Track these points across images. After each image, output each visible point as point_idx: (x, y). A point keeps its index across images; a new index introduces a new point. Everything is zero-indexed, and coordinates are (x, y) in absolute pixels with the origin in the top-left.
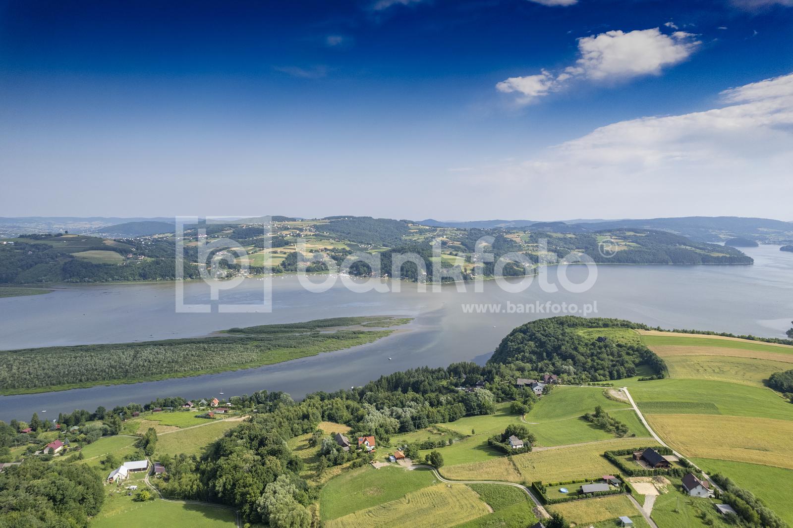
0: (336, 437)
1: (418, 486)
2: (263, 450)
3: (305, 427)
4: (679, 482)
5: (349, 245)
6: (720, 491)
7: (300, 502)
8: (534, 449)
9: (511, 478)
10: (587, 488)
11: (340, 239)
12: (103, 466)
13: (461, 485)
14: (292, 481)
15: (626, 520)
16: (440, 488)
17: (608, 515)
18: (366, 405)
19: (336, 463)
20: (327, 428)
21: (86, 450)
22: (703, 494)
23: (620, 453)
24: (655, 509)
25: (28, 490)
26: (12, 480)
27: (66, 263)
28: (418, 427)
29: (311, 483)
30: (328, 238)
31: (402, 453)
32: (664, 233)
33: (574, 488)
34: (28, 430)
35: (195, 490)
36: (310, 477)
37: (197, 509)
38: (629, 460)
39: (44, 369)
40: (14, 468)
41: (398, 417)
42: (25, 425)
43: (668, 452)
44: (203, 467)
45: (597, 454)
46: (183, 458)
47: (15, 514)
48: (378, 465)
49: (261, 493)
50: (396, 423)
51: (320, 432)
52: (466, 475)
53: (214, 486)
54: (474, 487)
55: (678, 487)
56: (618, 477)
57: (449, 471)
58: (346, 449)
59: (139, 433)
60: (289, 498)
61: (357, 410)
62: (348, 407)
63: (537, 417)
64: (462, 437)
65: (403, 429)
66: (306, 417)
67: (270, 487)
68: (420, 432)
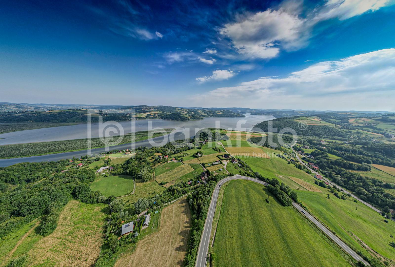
0: (159, 156)
1: (178, 166)
2: (141, 161)
3: (151, 154)
4: (231, 161)
5: (162, 112)
6: (239, 162)
7: (150, 172)
8: (203, 156)
9: (198, 162)
10: (214, 163)
11: (160, 111)
12: (95, 169)
13: (187, 165)
14: (148, 168)
15: (221, 169)
16: (183, 166)
17: (218, 169)
18: (166, 148)
19: (159, 162)
20: (157, 154)
21: (89, 165)
22: (235, 163)
23: (220, 156)
24: (227, 167)
25: (72, 177)
26: (67, 175)
27: (82, 117)
28: (178, 153)
29: (153, 168)
30: (157, 111)
31: (174, 159)
32: (229, 111)
33: (211, 164)
34: (72, 161)
35: (121, 173)
36: (153, 166)
37: (122, 177)
38: (222, 157)
39: (76, 145)
40: (67, 172)
41: (173, 151)
42: (71, 160)
43: (229, 155)
44: (124, 166)
45: (215, 156)
46: (118, 165)
47: (68, 184)
48: (169, 162)
49: (140, 171)
50: (173, 152)
51: (155, 155)
52: (188, 163)
53: (127, 171)
54: (190, 165)
55: (231, 162)
56: (220, 161)
57: (185, 162)
58: (161, 159)
59: (105, 159)
60: (147, 172)
61: (164, 150)
62: (162, 149)
63: (204, 149)
64: (188, 154)
65: (175, 153)
66: (152, 152)
67: (142, 170)
68: (178, 154)
